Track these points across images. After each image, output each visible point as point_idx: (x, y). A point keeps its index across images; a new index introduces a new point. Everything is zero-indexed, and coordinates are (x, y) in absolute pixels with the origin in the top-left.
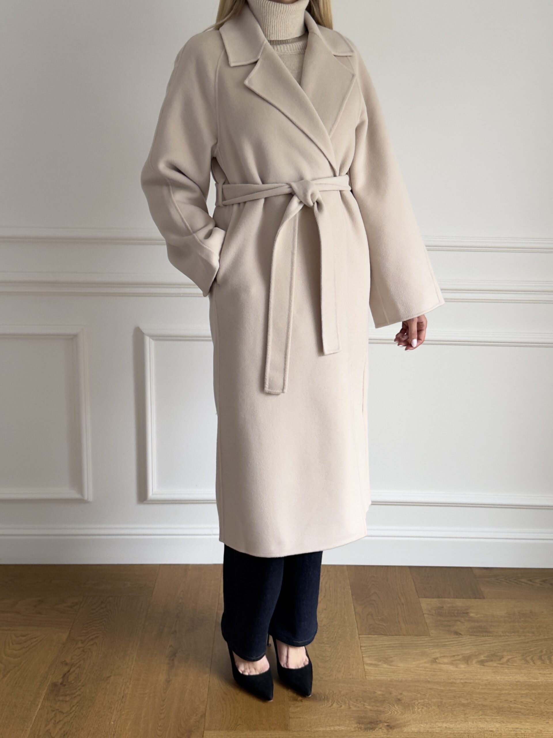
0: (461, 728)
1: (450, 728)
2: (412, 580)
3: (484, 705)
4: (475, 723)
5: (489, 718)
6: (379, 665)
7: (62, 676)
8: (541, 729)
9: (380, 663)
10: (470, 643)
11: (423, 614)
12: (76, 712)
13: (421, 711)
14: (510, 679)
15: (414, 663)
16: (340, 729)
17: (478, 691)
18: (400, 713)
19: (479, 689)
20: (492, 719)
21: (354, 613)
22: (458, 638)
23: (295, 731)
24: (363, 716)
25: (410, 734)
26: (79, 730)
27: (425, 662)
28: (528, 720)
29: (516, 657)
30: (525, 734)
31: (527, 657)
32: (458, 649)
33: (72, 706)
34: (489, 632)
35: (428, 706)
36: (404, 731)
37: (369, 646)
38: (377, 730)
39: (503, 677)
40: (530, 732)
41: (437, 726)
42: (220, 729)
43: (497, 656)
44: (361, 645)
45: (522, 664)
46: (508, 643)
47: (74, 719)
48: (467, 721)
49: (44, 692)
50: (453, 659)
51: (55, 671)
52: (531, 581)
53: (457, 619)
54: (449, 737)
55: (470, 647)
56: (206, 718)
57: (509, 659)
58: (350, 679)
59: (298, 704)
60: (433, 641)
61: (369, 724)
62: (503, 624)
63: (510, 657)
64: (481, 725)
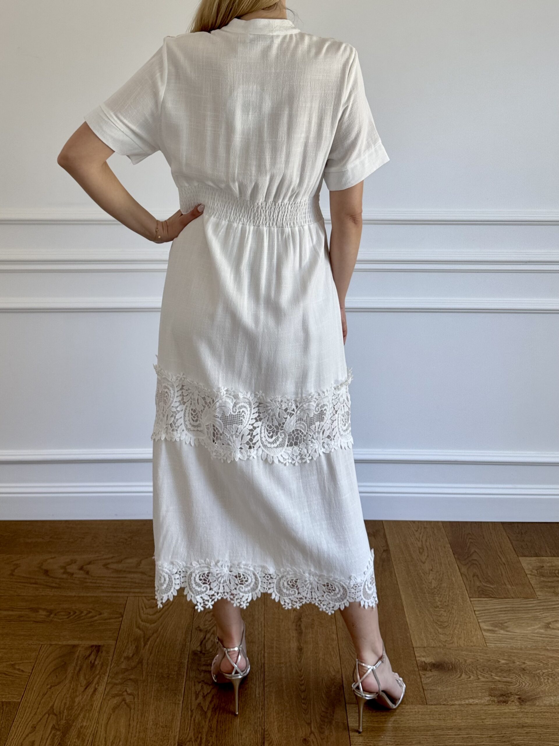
2: (507, 537)
6: (496, 631)
7: (199, 644)
9: (496, 629)
11: (526, 575)
13: (548, 681)
15: (529, 628)
16: (475, 703)
18: (528, 684)
21: (459, 574)
23: (432, 705)
24: (494, 688)
27: (540, 628)
35: (553, 677)
36: (537, 705)
37: (482, 610)
38: (510, 704)
44: (475, 609)
49: (186, 662)
51: (191, 638)
58: (472, 646)
59: (429, 674)
60: (542, 604)
61: (501, 696)
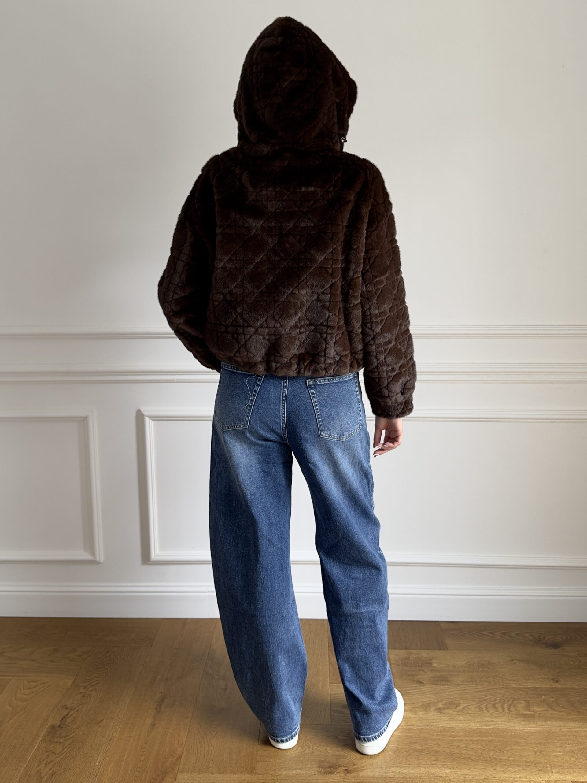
0: (413, 773)
1: (403, 773)
3: (437, 751)
4: (426, 768)
5: (441, 763)
6: (344, 712)
7: (60, 719)
8: (488, 775)
10: (431, 691)
12: (67, 753)
14: (464, 726)
16: (302, 773)
17: (432, 737)
18: (358, 757)
19: (433, 735)
20: (443, 765)
21: (328, 663)
22: (420, 686)
23: (259, 774)
24: (324, 760)
25: (365, 778)
26: (67, 770)
28: (477, 767)
29: (472, 705)
30: (473, 780)
31: (481, 705)
32: (419, 697)
33: (64, 747)
34: (449, 681)
36: (360, 776)
37: (338, 694)
38: (335, 774)
39: (457, 724)
40: (478, 778)
41: (391, 771)
42: (192, 771)
43: (454, 704)
44: (331, 693)
45: (476, 711)
46: (466, 691)
47: (64, 760)
48: (420, 766)
49: (42, 734)
50: (413, 706)
51: (56, 714)
52: (492, 633)
53: (421, 668)
54: (401, 782)
55: (430, 695)
56: (181, 760)
57: (465, 707)
58: (318, 724)
59: (267, 748)
61: (329, 768)
62: (463, 673)
63: (465, 705)
64: (433, 771)
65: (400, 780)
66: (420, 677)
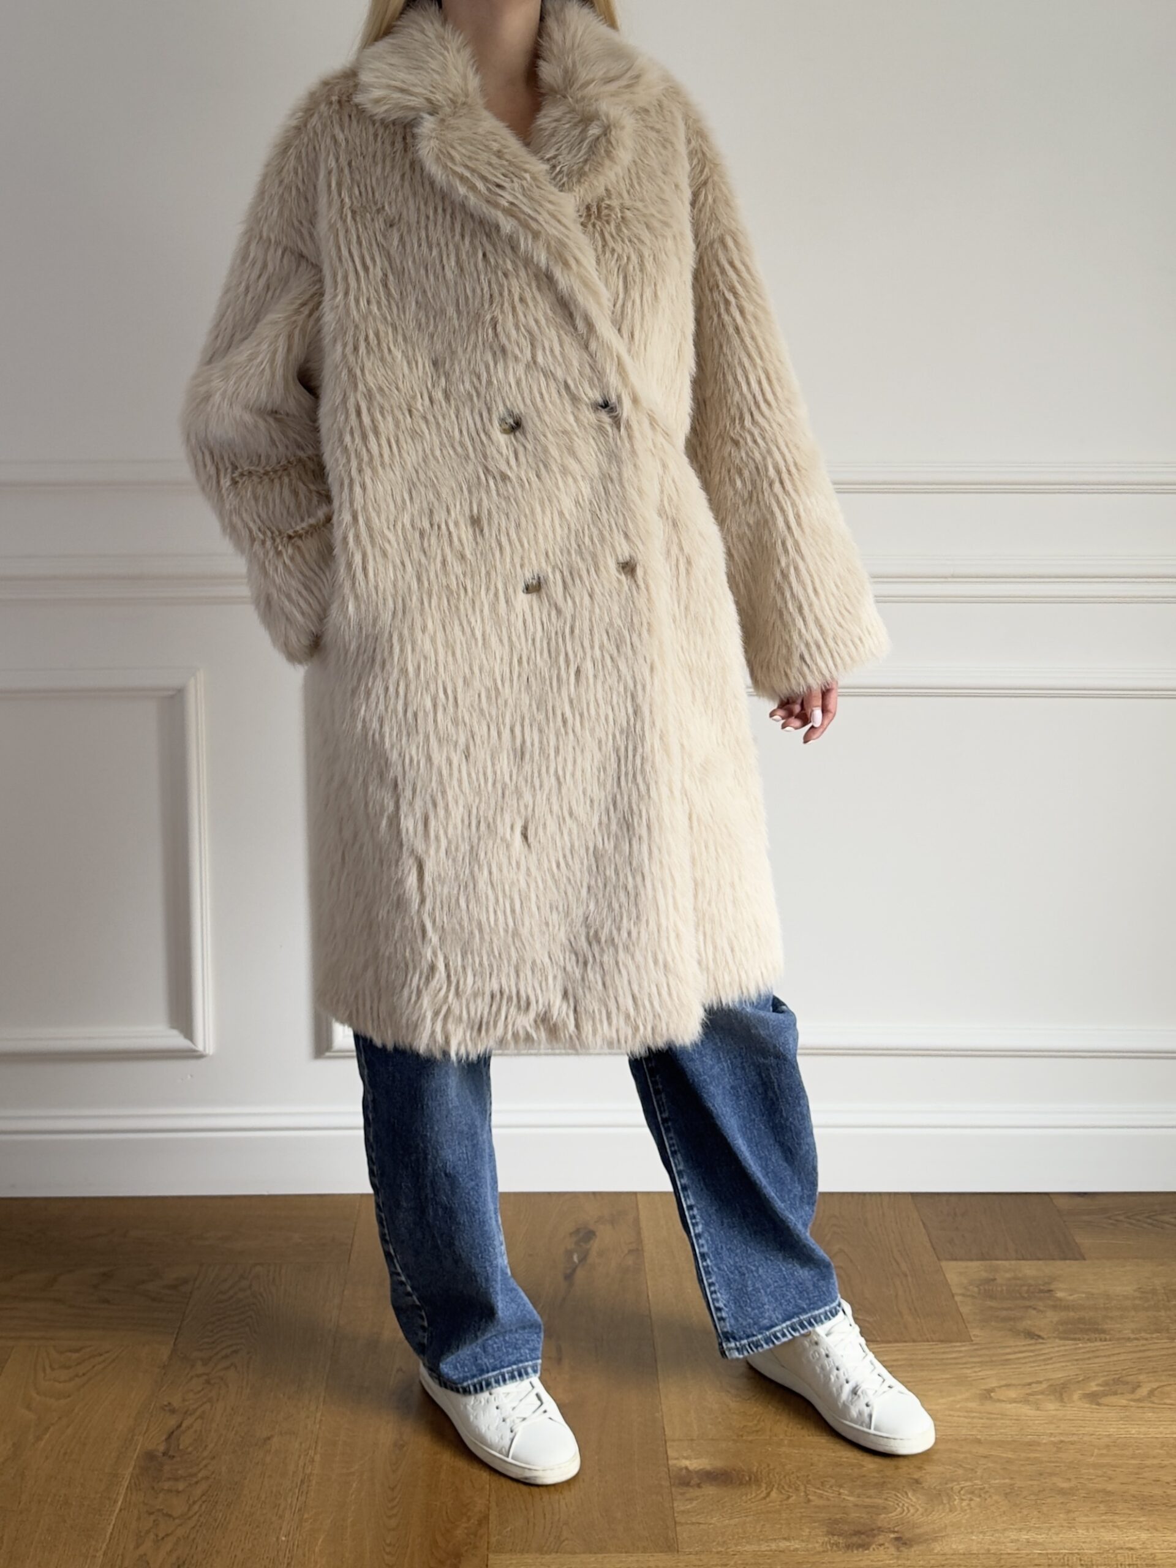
0: (1061, 1542)
1: (1036, 1543)
2: (921, 1223)
3: (1109, 1492)
4: (1091, 1531)
5: (1123, 1519)
7: (164, 1438)
10: (1063, 1356)
11: (953, 1296)
12: (200, 1516)
13: (969, 1505)
14: (1161, 1433)
15: (941, 1401)
16: (792, 1548)
17: (1091, 1460)
18: (921, 1510)
19: (1092, 1455)
20: (1130, 1522)
22: (1036, 1344)
23: (690, 1553)
24: (841, 1518)
25: (948, 1557)
26: (211, 1555)
27: (967, 1400)
29: (1170, 1385)
32: (1038, 1368)
33: (191, 1502)
34: (1103, 1331)
35: (983, 1495)
36: (936, 1551)
38: (874, 1550)
39: (1143, 1429)
41: (1008, 1540)
42: (523, 1549)
43: (1127, 1383)
46: (1149, 1354)
47: (198, 1531)
48: (1074, 1527)
49: (128, 1473)
50: (1029, 1391)
51: (148, 1426)
53: (1028, 1303)
55: (1063, 1364)
56: (490, 1525)
57: (1154, 1389)
59: (693, 1492)
60: (979, 1352)
61: (855, 1535)
62: (1133, 1313)
63: (1155, 1385)
64: (1107, 1536)
65: (1034, 1559)
66: (1029, 1322)
